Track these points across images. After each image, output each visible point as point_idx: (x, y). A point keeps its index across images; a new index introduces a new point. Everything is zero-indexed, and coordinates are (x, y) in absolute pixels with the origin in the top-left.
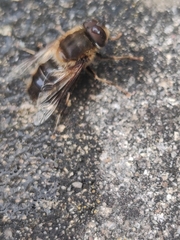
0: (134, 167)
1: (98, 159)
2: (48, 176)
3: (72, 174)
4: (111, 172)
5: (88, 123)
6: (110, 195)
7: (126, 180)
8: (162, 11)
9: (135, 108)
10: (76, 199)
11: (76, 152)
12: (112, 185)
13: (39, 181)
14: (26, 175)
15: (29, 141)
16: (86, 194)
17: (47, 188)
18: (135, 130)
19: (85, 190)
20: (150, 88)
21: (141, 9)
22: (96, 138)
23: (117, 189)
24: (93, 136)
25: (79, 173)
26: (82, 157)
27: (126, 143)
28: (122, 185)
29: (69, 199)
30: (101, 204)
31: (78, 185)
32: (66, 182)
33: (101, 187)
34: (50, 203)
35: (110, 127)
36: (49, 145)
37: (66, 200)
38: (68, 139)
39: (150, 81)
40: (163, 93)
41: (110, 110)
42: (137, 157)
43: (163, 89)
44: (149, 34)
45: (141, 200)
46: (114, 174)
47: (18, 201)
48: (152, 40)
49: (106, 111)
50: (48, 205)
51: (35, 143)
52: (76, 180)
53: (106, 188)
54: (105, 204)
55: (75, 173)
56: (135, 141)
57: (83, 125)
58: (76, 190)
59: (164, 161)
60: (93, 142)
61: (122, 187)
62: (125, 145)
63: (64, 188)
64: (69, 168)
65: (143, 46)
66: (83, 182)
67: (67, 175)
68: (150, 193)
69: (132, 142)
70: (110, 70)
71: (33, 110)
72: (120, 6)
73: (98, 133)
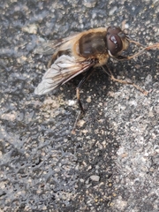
0: (150, 162)
1: (115, 154)
2: (68, 169)
3: (90, 167)
4: (127, 167)
5: (107, 118)
6: (126, 189)
7: (141, 175)
9: (151, 105)
10: (94, 192)
11: (94, 147)
12: (127, 179)
13: (59, 174)
14: (47, 167)
15: (50, 135)
16: (103, 187)
17: (66, 180)
18: (150, 127)
19: (102, 183)
22: (113, 134)
23: (132, 183)
24: (111, 131)
25: (97, 167)
26: (100, 151)
27: (142, 138)
28: (138, 179)
29: (87, 192)
30: (117, 197)
31: (95, 178)
32: (84, 175)
33: (118, 180)
34: (69, 195)
35: (128, 123)
36: (69, 139)
37: (84, 192)
38: (88, 134)
41: (127, 106)
42: (152, 152)
45: (155, 195)
46: (130, 169)
47: (39, 192)
49: (123, 108)
50: (67, 197)
51: (56, 137)
52: (94, 174)
53: (122, 182)
54: (120, 197)
55: (93, 167)
56: (151, 137)
57: (101, 121)
58: (94, 183)
60: (110, 137)
61: (137, 182)
62: (141, 141)
64: (87, 162)
66: (100, 175)
67: (85, 169)
69: (148, 138)
70: (129, 68)
71: (54, 105)
72: (139, 7)
73: (116, 129)
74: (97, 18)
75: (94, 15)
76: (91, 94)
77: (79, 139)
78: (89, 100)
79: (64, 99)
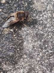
0: (32, 47)
1: (24, 44)
2: (11, 47)
4: (27, 47)
5: (21, 35)
6: (26, 53)
7: (30, 50)
8: (40, 10)
9: (33, 33)
10: (18, 53)
11: (18, 42)
12: (27, 51)
13: (9, 48)
14: (5, 46)
15: (6, 38)
16: (20, 52)
17: (11, 49)
18: (33, 38)
20: (36, 28)
21: (34, 10)
22: (23, 39)
25: (19, 47)
26: (20, 43)
29: (16, 53)
30: (24, 55)
31: (18, 50)
32: (15, 48)
33: (24, 51)
34: (11, 53)
35: (27, 37)
36: (11, 39)
38: (16, 38)
39: (37, 27)
40: (39, 30)
42: (33, 44)
43: (40, 29)
44: (36, 16)
45: (34, 55)
47: (3, 52)
48: (37, 17)
49: (26, 33)
51: (8, 38)
52: (18, 48)
55: (18, 47)
57: (20, 35)
59: (40, 46)
60: (22, 40)
62: (30, 41)
63: (15, 50)
64: (16, 45)
65: (35, 18)
66: (20, 49)
68: (36, 53)
69: (32, 41)
70: (27, 23)
71: (7, 30)
72: (29, 8)
73: (24, 38)
74: (18, 9)
75: (17, 9)
76: (17, 28)
77: (14, 39)
78: (16, 30)
79: (10, 29)
